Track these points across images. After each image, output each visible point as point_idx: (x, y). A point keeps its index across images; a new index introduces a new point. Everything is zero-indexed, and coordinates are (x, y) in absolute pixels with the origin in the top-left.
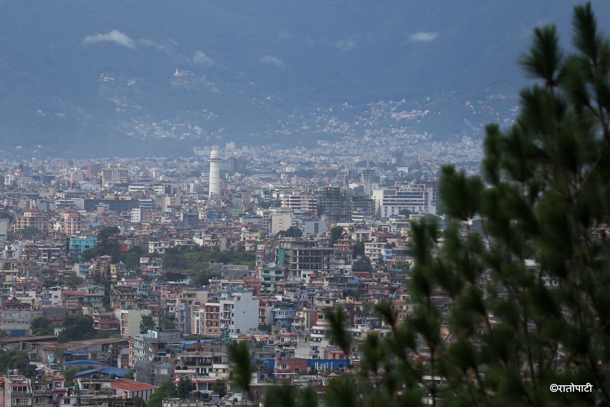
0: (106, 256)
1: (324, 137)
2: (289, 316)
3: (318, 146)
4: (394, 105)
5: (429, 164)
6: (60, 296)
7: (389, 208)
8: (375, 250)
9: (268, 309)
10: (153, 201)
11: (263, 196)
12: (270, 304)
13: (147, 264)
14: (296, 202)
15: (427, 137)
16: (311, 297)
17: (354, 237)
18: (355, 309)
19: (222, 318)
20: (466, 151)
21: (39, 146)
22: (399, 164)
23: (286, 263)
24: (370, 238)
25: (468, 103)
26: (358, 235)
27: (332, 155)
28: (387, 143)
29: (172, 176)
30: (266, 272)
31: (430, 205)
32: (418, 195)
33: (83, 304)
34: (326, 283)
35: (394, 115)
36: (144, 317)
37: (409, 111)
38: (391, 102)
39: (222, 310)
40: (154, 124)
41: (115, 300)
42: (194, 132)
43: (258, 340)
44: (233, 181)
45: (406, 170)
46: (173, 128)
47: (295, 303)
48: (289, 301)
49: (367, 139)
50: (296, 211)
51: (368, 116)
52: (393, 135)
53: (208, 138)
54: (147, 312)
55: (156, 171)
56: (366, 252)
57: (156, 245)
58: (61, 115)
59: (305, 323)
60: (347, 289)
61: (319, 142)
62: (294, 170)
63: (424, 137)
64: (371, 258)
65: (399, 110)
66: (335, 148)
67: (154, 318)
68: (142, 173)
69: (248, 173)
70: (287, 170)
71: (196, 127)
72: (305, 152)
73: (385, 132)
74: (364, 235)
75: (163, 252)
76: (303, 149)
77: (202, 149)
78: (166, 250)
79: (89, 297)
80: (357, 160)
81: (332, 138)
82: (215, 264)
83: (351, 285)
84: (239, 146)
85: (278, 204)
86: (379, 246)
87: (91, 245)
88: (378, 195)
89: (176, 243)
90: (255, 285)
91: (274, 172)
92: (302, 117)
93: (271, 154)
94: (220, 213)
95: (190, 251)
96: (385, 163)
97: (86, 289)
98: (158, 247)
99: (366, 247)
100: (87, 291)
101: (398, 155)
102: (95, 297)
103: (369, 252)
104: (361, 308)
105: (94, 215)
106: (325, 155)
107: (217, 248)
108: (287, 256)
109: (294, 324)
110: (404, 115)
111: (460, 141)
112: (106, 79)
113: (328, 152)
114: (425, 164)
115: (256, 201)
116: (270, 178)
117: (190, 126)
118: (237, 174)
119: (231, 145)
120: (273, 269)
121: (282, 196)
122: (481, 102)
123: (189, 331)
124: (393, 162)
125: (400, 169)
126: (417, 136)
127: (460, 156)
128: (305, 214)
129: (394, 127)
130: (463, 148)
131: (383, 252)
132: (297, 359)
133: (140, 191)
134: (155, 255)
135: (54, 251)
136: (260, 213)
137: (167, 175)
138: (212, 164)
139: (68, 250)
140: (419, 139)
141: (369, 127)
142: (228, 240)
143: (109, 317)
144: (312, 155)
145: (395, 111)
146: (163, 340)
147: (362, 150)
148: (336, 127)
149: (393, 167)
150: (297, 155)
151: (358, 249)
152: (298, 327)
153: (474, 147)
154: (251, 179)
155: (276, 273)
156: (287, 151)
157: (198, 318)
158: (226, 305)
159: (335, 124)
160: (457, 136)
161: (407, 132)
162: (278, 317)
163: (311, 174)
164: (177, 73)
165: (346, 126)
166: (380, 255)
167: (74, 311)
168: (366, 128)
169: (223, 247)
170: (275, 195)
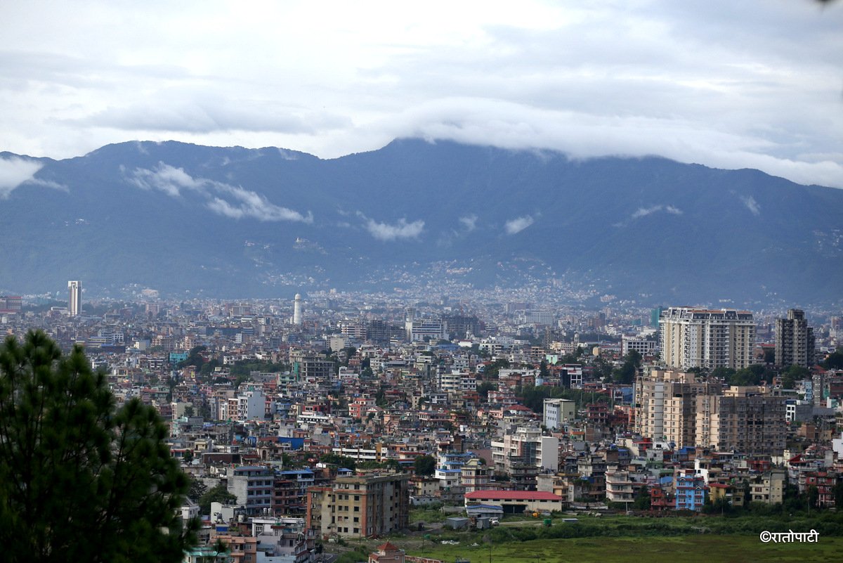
0: (193, 366)
1: (399, 286)
2: (286, 408)
3: (394, 292)
4: (448, 264)
5: (467, 305)
6: (139, 393)
7: (417, 335)
8: (377, 364)
9: (272, 403)
10: (254, 329)
11: (330, 326)
12: (274, 399)
13: (219, 372)
14: (351, 330)
15: (471, 286)
16: (305, 395)
17: (364, 355)
18: (332, 404)
19: (239, 409)
20: (497, 297)
21: (201, 291)
22: (446, 304)
23: (299, 371)
24: (375, 355)
25: (499, 263)
26: (367, 353)
27: (404, 298)
28: (443, 291)
29: (284, 312)
30: (283, 378)
31: (444, 333)
32: (437, 326)
33: (154, 398)
34: (317, 385)
35: (448, 271)
36: (186, 408)
37: (458, 269)
38: (446, 262)
39: (239, 404)
40: (282, 276)
41: (174, 396)
42: (309, 281)
43: (258, 424)
44: (327, 316)
45: (450, 309)
46: (294, 279)
47: (291, 399)
48: (287, 397)
49: (429, 287)
50: (351, 336)
51: (430, 271)
52: (447, 285)
53: (318, 285)
54: (189, 404)
55: (274, 308)
56: (371, 365)
57: (228, 359)
58: (218, 269)
59: (297, 412)
60: (331, 390)
61: (395, 289)
62: (371, 308)
63: (468, 286)
64: (373, 369)
65: (452, 268)
66: (406, 293)
67: (194, 409)
68: (264, 310)
69: (339, 310)
70: (366, 308)
71: (310, 278)
72: (385, 296)
73: (441, 282)
74: (371, 353)
75: (233, 363)
76: (384, 293)
77: (314, 293)
78: (236, 362)
79: (159, 394)
80: (417, 301)
81: (404, 287)
82: (255, 372)
83: (335, 387)
84: (339, 291)
85: (339, 331)
86: (380, 361)
87: (184, 358)
88: (409, 326)
89: (243, 358)
90: (272, 387)
91: (356, 309)
92: (384, 271)
93: (361, 297)
94: (297, 338)
95: (251, 363)
96: (436, 304)
97: (157, 388)
98: (230, 360)
99: (371, 361)
100: (158, 389)
101: (445, 299)
102: (163, 394)
103: (373, 365)
104: (338, 403)
105: (210, 338)
106: (398, 298)
107: (270, 361)
108: (299, 367)
109: (290, 414)
110: (456, 271)
111: (493, 290)
112: (249, 244)
113: (401, 296)
114: (465, 305)
115: (325, 330)
116: (353, 314)
117: (306, 278)
118: (330, 311)
119: (333, 291)
120: (288, 376)
121: (343, 325)
122: (508, 263)
123: (218, 418)
124: (442, 303)
125: (445, 308)
126: (464, 286)
127: (492, 300)
128: (357, 339)
129: (448, 279)
130: (495, 294)
131: (382, 365)
132: (280, 438)
133: (248, 321)
134: (227, 365)
135: (159, 362)
136: (325, 337)
137: (281, 311)
138: (296, 303)
139: (169, 362)
140: (465, 288)
141: (431, 279)
142: (278, 356)
143: (166, 407)
144: (390, 298)
145: (449, 268)
146: (191, 424)
147: (424, 295)
148: (407, 279)
149: (441, 307)
150: (379, 298)
151: (366, 363)
152: (292, 416)
153: (503, 294)
154: (339, 314)
155: (290, 378)
156: (373, 295)
157: (224, 409)
158: (242, 400)
159: (407, 277)
160: (491, 286)
161: (457, 283)
162: (279, 408)
163: (382, 311)
164: (298, 240)
165: (414, 278)
166: (380, 367)
167: (147, 403)
168: (428, 280)
169: (274, 361)
170: (338, 325)
